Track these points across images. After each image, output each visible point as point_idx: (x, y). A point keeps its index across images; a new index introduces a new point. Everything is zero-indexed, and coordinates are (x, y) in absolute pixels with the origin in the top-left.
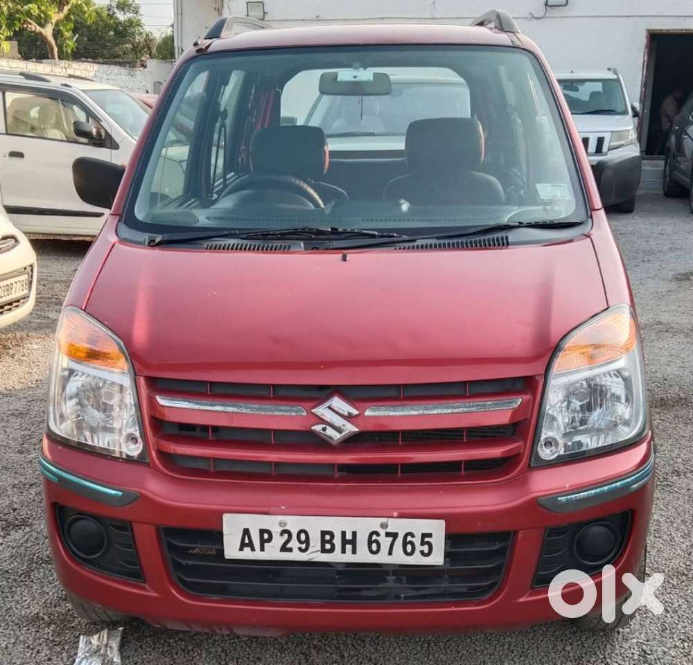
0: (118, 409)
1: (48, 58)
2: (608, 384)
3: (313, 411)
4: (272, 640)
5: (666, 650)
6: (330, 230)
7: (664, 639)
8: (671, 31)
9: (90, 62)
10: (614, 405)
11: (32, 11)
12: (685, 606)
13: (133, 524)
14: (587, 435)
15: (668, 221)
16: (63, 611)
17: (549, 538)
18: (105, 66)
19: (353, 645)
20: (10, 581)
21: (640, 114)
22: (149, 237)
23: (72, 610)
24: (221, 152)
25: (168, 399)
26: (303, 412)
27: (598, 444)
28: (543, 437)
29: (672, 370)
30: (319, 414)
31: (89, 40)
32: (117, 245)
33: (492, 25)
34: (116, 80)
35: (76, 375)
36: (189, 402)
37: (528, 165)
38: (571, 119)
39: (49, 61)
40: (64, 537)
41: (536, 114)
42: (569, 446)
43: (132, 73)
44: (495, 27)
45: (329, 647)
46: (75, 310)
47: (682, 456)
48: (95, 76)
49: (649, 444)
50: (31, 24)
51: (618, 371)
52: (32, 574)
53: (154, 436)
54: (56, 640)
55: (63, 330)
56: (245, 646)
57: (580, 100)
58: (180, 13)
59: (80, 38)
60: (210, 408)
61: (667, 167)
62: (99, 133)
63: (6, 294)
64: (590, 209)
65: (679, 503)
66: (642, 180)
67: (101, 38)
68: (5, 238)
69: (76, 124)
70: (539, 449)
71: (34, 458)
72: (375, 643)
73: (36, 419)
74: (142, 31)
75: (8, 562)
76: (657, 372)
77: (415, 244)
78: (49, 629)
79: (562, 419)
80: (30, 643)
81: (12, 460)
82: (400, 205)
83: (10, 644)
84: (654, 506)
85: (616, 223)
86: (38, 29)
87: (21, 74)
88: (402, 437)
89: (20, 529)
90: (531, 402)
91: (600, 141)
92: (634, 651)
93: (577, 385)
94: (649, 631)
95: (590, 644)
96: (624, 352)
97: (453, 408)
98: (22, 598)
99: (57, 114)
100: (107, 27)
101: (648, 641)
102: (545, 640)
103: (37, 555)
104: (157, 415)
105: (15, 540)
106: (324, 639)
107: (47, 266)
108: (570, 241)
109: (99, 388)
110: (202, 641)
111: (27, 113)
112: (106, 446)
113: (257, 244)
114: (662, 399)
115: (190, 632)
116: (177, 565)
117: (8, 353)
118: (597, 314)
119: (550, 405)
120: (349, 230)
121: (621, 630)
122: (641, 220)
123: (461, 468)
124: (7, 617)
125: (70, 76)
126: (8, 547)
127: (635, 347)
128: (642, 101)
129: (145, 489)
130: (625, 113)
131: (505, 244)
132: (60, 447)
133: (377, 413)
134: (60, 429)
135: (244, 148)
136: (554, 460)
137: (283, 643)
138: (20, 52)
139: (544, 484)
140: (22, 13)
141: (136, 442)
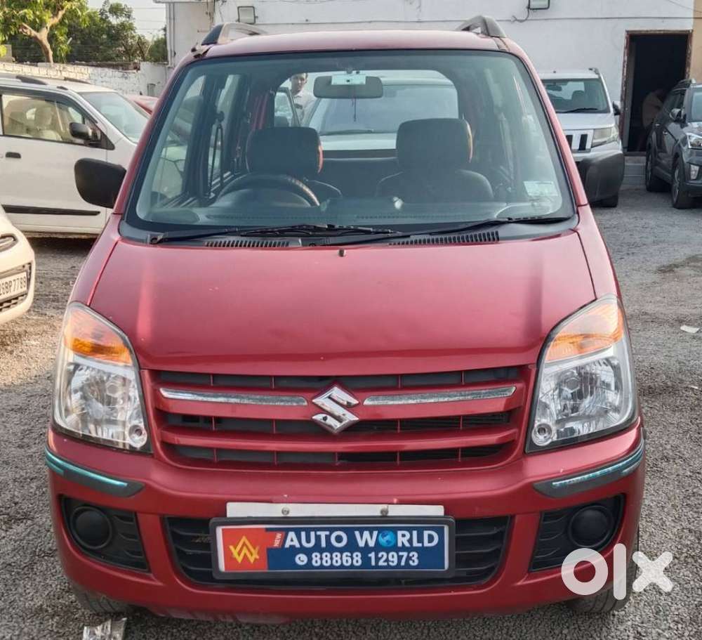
0: (122, 402)
1: (42, 61)
2: (598, 372)
3: (314, 401)
4: (274, 628)
5: (660, 631)
6: (327, 227)
7: (658, 621)
8: (649, 33)
9: (83, 65)
10: (604, 392)
11: (27, 16)
12: (678, 588)
13: (138, 514)
14: (578, 422)
15: (651, 215)
16: (67, 603)
17: (546, 523)
18: (99, 69)
19: (354, 632)
20: (13, 573)
21: (622, 112)
22: (151, 235)
23: (75, 602)
24: (218, 152)
25: (172, 392)
26: (304, 402)
27: (589, 430)
28: (537, 424)
29: (659, 359)
30: (320, 404)
31: (82, 43)
32: (120, 242)
33: (479, 30)
34: (111, 83)
35: (81, 369)
36: (192, 394)
37: (515, 164)
38: (556, 118)
39: (44, 64)
40: (70, 528)
41: (522, 114)
42: (561, 432)
43: (126, 75)
44: (482, 33)
45: (331, 634)
46: (79, 306)
47: (671, 442)
48: (90, 79)
49: (639, 430)
50: (26, 28)
51: (607, 359)
52: (35, 567)
53: (158, 427)
54: (60, 631)
55: (69, 326)
56: (247, 635)
57: (564, 100)
58: (172, 16)
59: (74, 41)
60: (214, 400)
61: (649, 163)
62: (95, 134)
63: (5, 291)
64: (576, 204)
65: (669, 488)
66: (625, 175)
67: (95, 41)
68: (4, 237)
69: (73, 125)
70: (533, 435)
71: (34, 453)
72: (375, 629)
73: (36, 414)
74: (134, 34)
75: (11, 555)
76: (644, 361)
77: (409, 240)
78: (53, 620)
79: (555, 407)
80: (35, 635)
81: (13, 454)
82: (393, 203)
83: (15, 635)
84: (645, 492)
85: (600, 217)
86: (34, 33)
87: (18, 77)
88: (401, 426)
89: (22, 522)
90: (524, 391)
91: (584, 138)
92: (629, 634)
93: (568, 374)
94: (643, 613)
95: (587, 627)
96: (613, 341)
97: (449, 396)
98: (25, 591)
99: (53, 116)
100: (100, 31)
101: (642, 623)
102: (543, 623)
103: (39, 548)
104: (161, 407)
105: (18, 534)
106: (326, 626)
107: (44, 264)
108: (558, 236)
109: (103, 382)
110: (205, 630)
111: (23, 115)
112: (110, 438)
113: (257, 241)
114: (650, 387)
115: (193, 620)
116: (181, 554)
117: (6, 350)
118: (585, 306)
119: (543, 393)
120: (345, 227)
121: (616, 613)
122: (625, 214)
123: (458, 455)
124: (11, 610)
125: (66, 79)
126: (11, 540)
127: (623, 337)
128: (623, 100)
129: (151, 480)
130: (607, 111)
131: (495, 239)
132: (65, 440)
133: (376, 403)
134: (65, 422)
135: (240, 148)
136: (547, 446)
137: (285, 631)
138: (14, 55)
139: (538, 469)
140: (17, 18)
141: (141, 434)
